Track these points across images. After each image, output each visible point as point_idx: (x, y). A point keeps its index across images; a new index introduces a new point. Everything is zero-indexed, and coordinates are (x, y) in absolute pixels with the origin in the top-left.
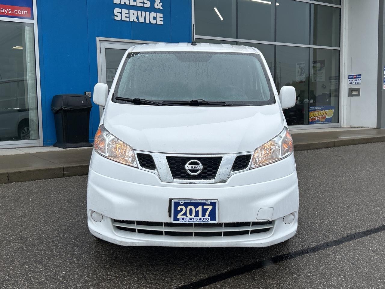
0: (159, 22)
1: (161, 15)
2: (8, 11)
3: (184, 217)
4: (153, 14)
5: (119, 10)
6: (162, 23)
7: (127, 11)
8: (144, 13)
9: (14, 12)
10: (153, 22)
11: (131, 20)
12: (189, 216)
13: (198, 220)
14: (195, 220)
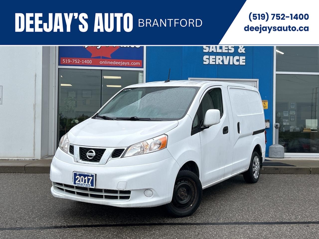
0: (241, 63)
1: (244, 58)
2: (127, 64)
3: (79, 182)
4: (237, 58)
5: (207, 57)
6: (244, 64)
7: (214, 57)
8: (228, 57)
9: (131, 64)
10: (236, 63)
11: (217, 63)
12: (81, 183)
13: (85, 186)
14: (84, 185)
